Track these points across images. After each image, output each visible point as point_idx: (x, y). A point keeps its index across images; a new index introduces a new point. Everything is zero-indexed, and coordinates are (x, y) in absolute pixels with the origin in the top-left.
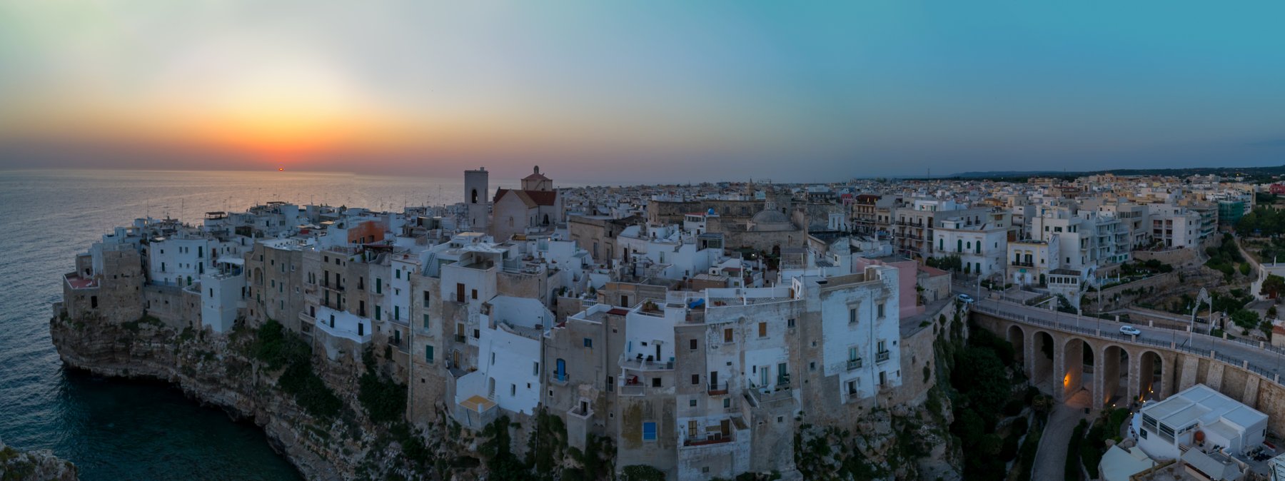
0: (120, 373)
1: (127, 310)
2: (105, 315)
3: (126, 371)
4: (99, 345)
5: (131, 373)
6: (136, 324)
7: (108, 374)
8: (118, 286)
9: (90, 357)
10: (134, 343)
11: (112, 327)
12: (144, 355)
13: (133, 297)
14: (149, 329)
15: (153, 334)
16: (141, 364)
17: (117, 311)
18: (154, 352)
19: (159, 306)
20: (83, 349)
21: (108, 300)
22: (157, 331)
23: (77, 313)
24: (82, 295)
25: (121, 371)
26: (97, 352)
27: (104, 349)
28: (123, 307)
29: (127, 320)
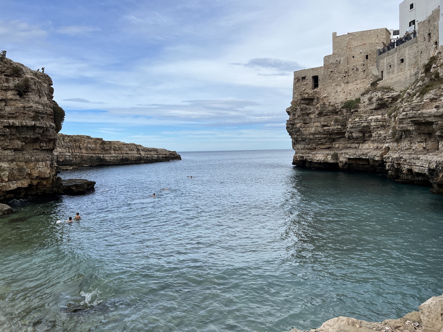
0: (330, 159)
1: (351, 86)
2: (325, 96)
3: (335, 156)
4: (313, 129)
5: (341, 159)
6: (358, 100)
7: (318, 159)
8: (342, 59)
9: (304, 142)
10: (350, 120)
11: (330, 108)
12: (361, 135)
13: (360, 70)
14: (370, 99)
15: (374, 106)
16: (357, 145)
17: (339, 89)
18: (372, 127)
19: (393, 71)
20: (297, 132)
21: (330, 77)
22: (379, 99)
23: (296, 96)
24: (303, 76)
25: (330, 156)
26: (311, 137)
27: (319, 133)
28: (348, 83)
29: (349, 98)
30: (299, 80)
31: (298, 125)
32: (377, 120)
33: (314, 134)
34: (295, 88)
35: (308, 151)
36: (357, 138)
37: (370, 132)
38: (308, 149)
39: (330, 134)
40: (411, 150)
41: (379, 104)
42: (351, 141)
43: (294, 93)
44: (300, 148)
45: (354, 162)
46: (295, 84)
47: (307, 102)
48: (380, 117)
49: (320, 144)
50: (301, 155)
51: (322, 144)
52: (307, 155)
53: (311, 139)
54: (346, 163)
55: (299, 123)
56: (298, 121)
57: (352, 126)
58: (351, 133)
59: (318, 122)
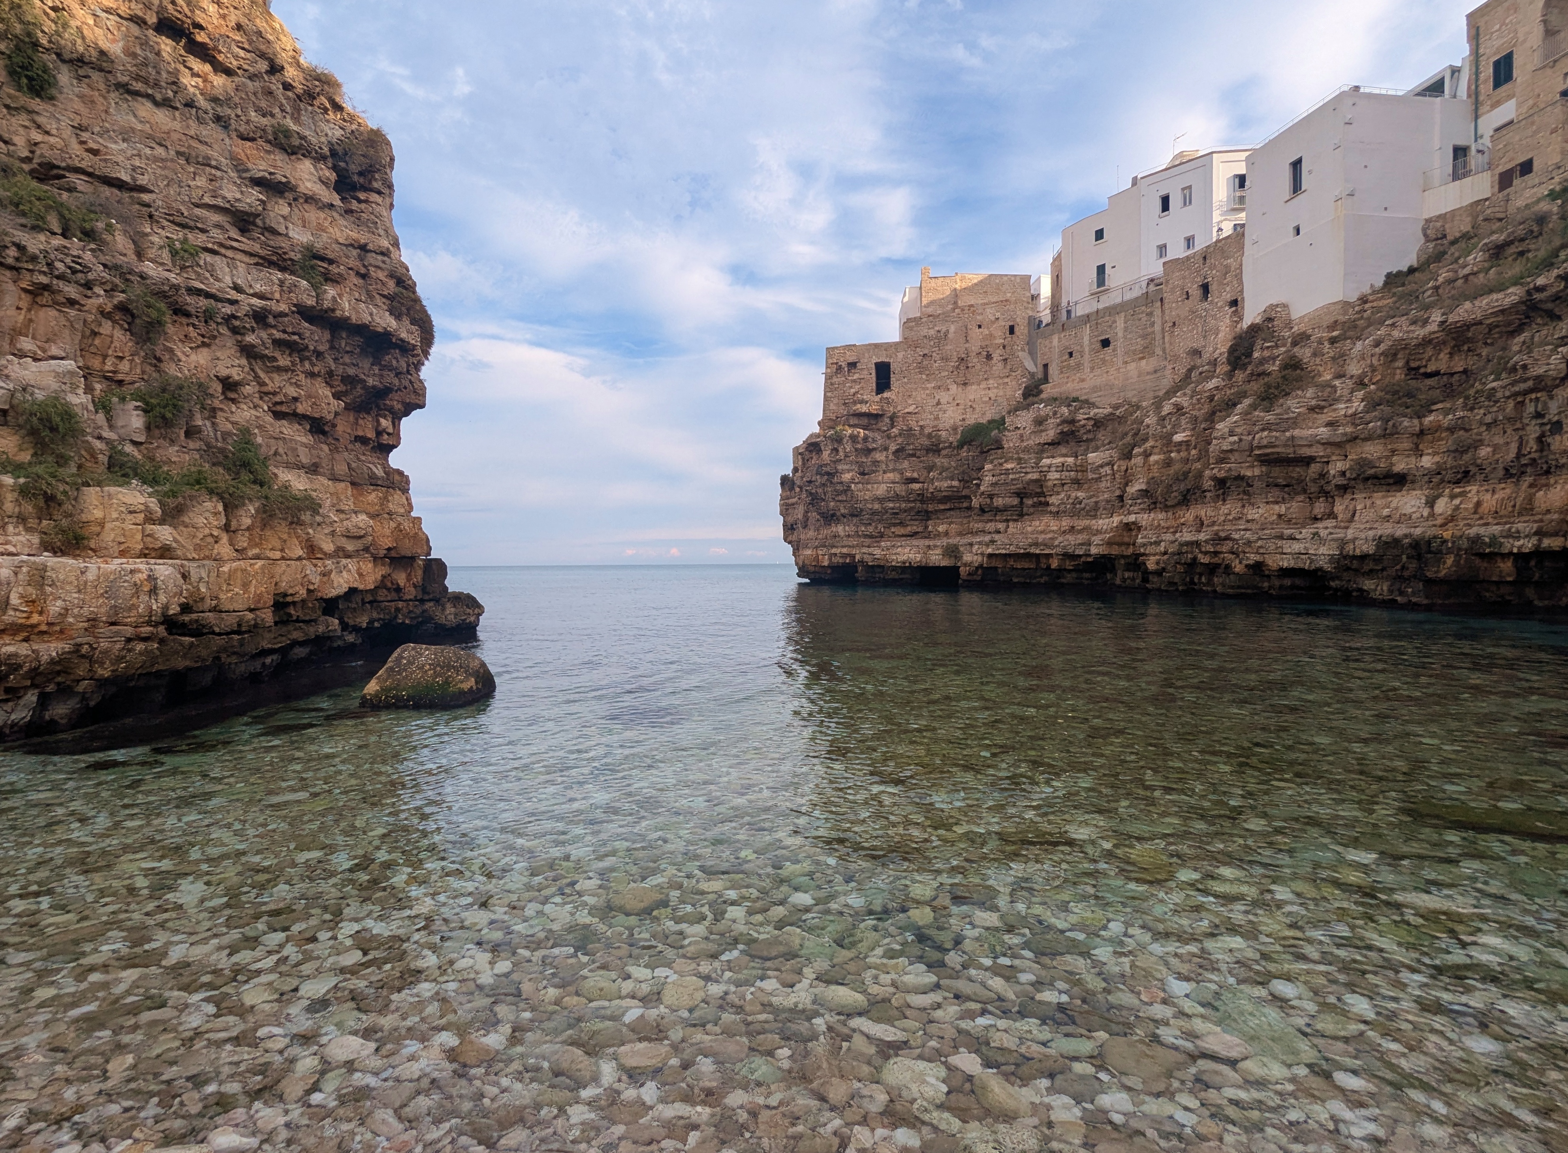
0: (936, 558)
1: (974, 392)
2: (911, 409)
3: (952, 551)
4: (882, 487)
5: (967, 558)
6: (999, 423)
7: (901, 558)
8: (952, 329)
9: (855, 520)
10: (988, 467)
11: (926, 442)
12: (1016, 501)
13: (996, 357)
14: (1039, 422)
15: (1051, 434)
16: (1001, 526)
17: (944, 397)
18: (1050, 483)
19: (1079, 365)
20: (839, 493)
21: (921, 369)
22: (1064, 422)
23: (832, 407)
24: (851, 360)
25: (939, 551)
26: (877, 506)
27: (897, 497)
28: (965, 384)
29: (971, 419)
30: (840, 368)
31: (847, 477)
32: (1062, 468)
33: (880, 500)
34: (829, 386)
35: (868, 541)
36: (1004, 509)
37: (1042, 494)
38: (866, 536)
39: (922, 502)
40: (1242, 522)
41: (1062, 433)
42: (987, 516)
43: (826, 399)
44: (842, 534)
45: (999, 564)
46: (828, 378)
47: (865, 421)
48: (1070, 460)
49: (895, 525)
50: (845, 550)
51: (901, 524)
52: (865, 550)
53: (874, 513)
54: (981, 566)
55: (849, 471)
56: (846, 467)
57: (994, 479)
58: (991, 496)
59: (894, 470)
